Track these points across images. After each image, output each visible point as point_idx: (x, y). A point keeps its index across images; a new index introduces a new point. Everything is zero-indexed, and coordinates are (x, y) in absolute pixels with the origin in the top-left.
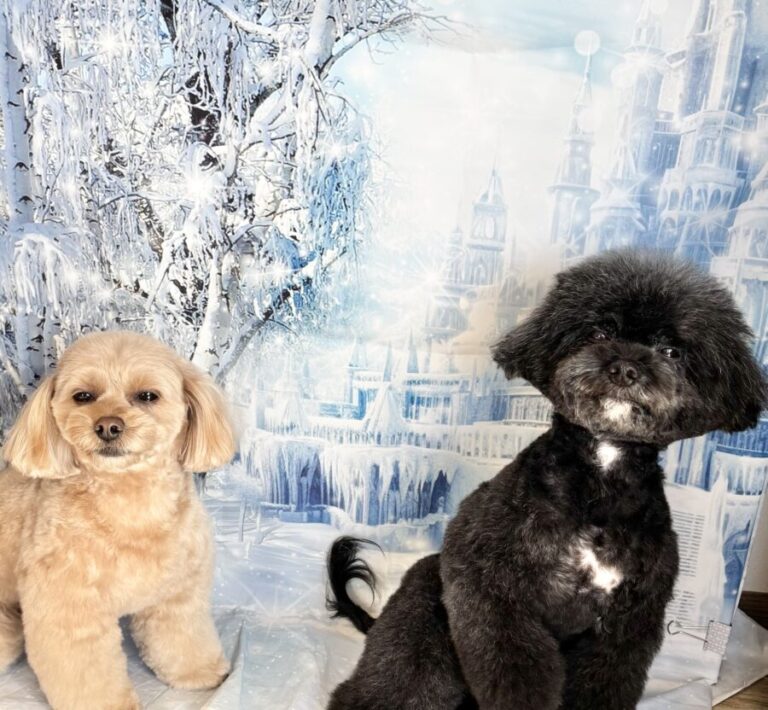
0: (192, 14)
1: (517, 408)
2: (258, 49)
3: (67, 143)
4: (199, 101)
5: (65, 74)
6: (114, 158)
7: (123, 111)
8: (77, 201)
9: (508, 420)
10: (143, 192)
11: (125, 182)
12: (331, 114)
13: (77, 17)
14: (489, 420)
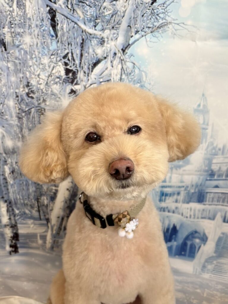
0: (65, 26)
1: (209, 197)
2: (95, 42)
3: (10, 84)
4: (68, 65)
5: (9, 53)
6: (30, 90)
7: (34, 70)
8: (14, 109)
9: (205, 203)
10: (43, 105)
11: (34, 101)
12: (128, 70)
13: (12, 28)
14: (196, 202)
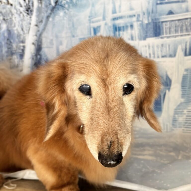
14: (153, 37)
